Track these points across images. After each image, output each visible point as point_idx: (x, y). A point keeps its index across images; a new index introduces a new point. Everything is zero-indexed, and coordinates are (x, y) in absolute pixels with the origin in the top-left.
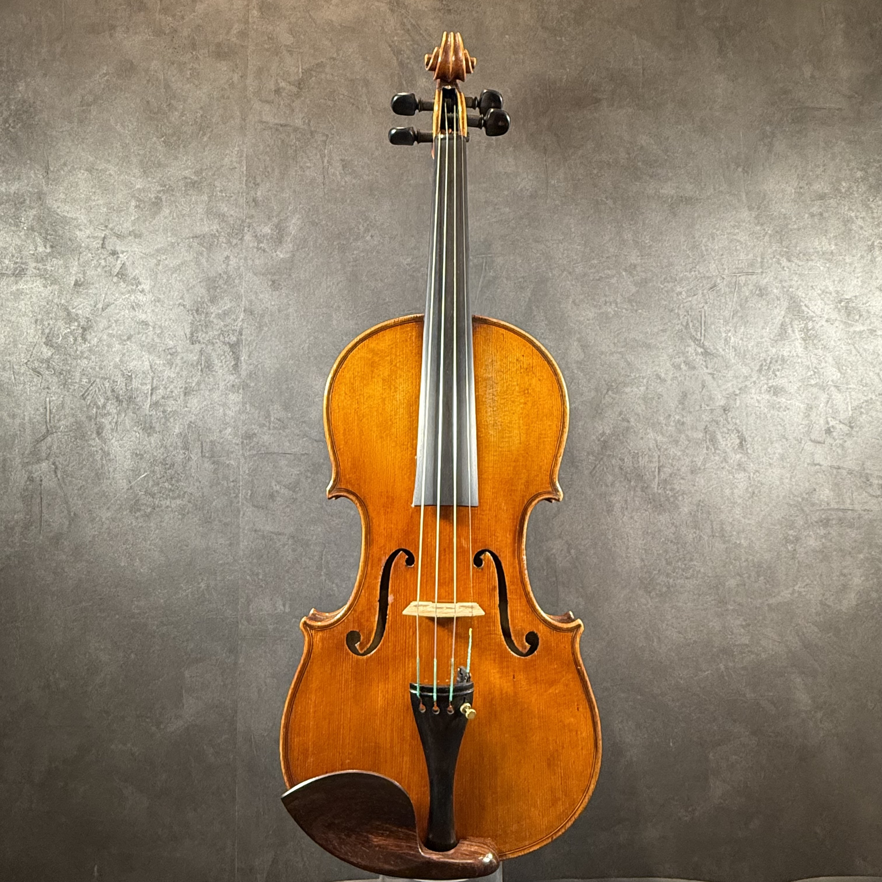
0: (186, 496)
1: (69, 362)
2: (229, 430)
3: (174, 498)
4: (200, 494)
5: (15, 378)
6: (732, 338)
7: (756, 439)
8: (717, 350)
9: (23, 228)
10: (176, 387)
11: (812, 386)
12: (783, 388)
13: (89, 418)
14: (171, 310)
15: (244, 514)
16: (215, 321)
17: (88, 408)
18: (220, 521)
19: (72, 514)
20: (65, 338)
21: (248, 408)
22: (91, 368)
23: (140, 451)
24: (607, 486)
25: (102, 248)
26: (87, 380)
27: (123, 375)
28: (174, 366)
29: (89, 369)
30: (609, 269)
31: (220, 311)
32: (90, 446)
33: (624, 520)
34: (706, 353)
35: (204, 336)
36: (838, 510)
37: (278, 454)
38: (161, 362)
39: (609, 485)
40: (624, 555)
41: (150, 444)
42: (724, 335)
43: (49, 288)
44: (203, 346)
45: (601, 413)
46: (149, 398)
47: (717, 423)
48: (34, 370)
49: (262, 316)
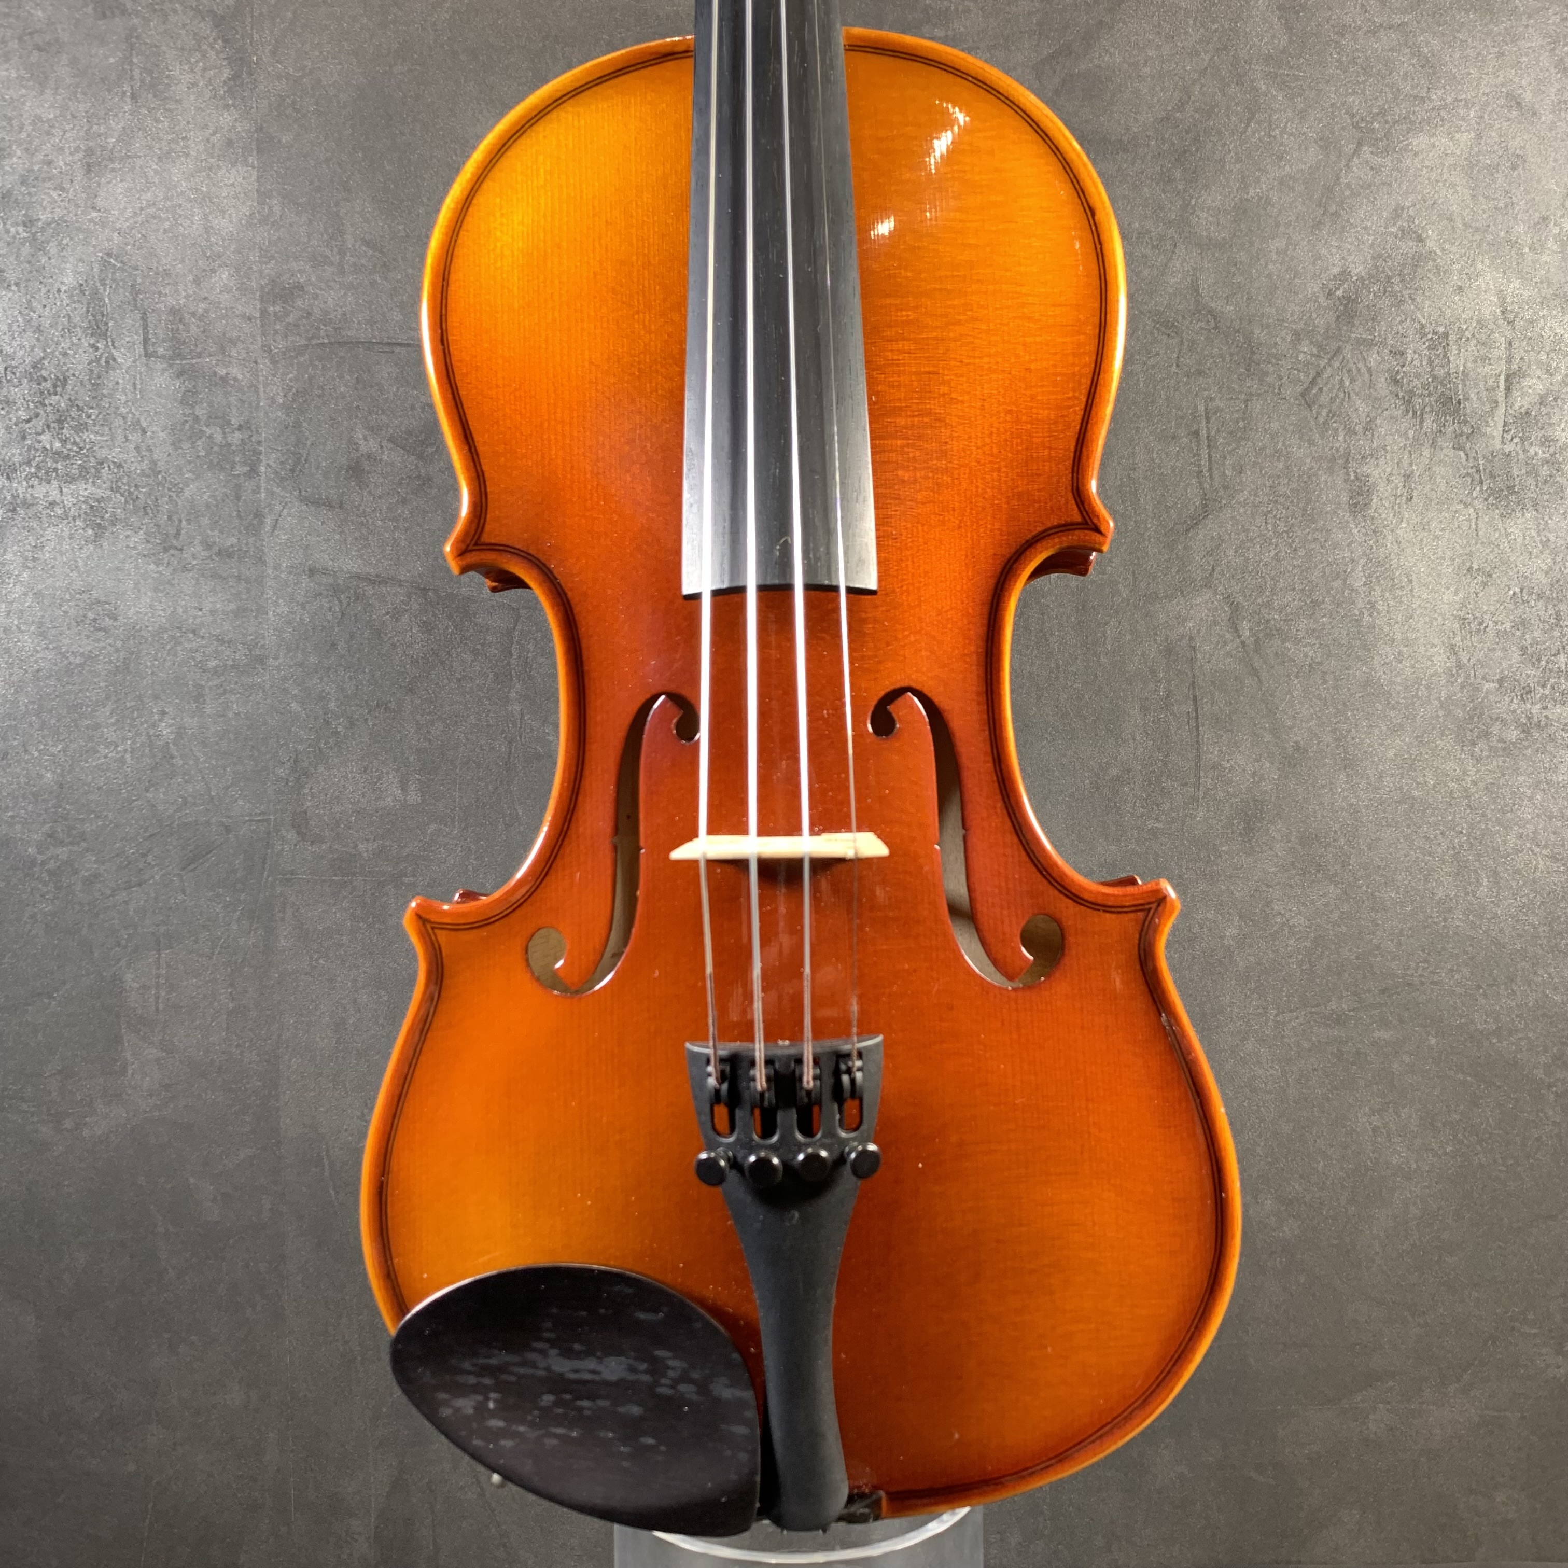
2: (224, 276)
4: (145, 465)
24: (1351, 432)
33: (1400, 532)
39: (1359, 428)
40: (1398, 636)
45: (1336, 214)
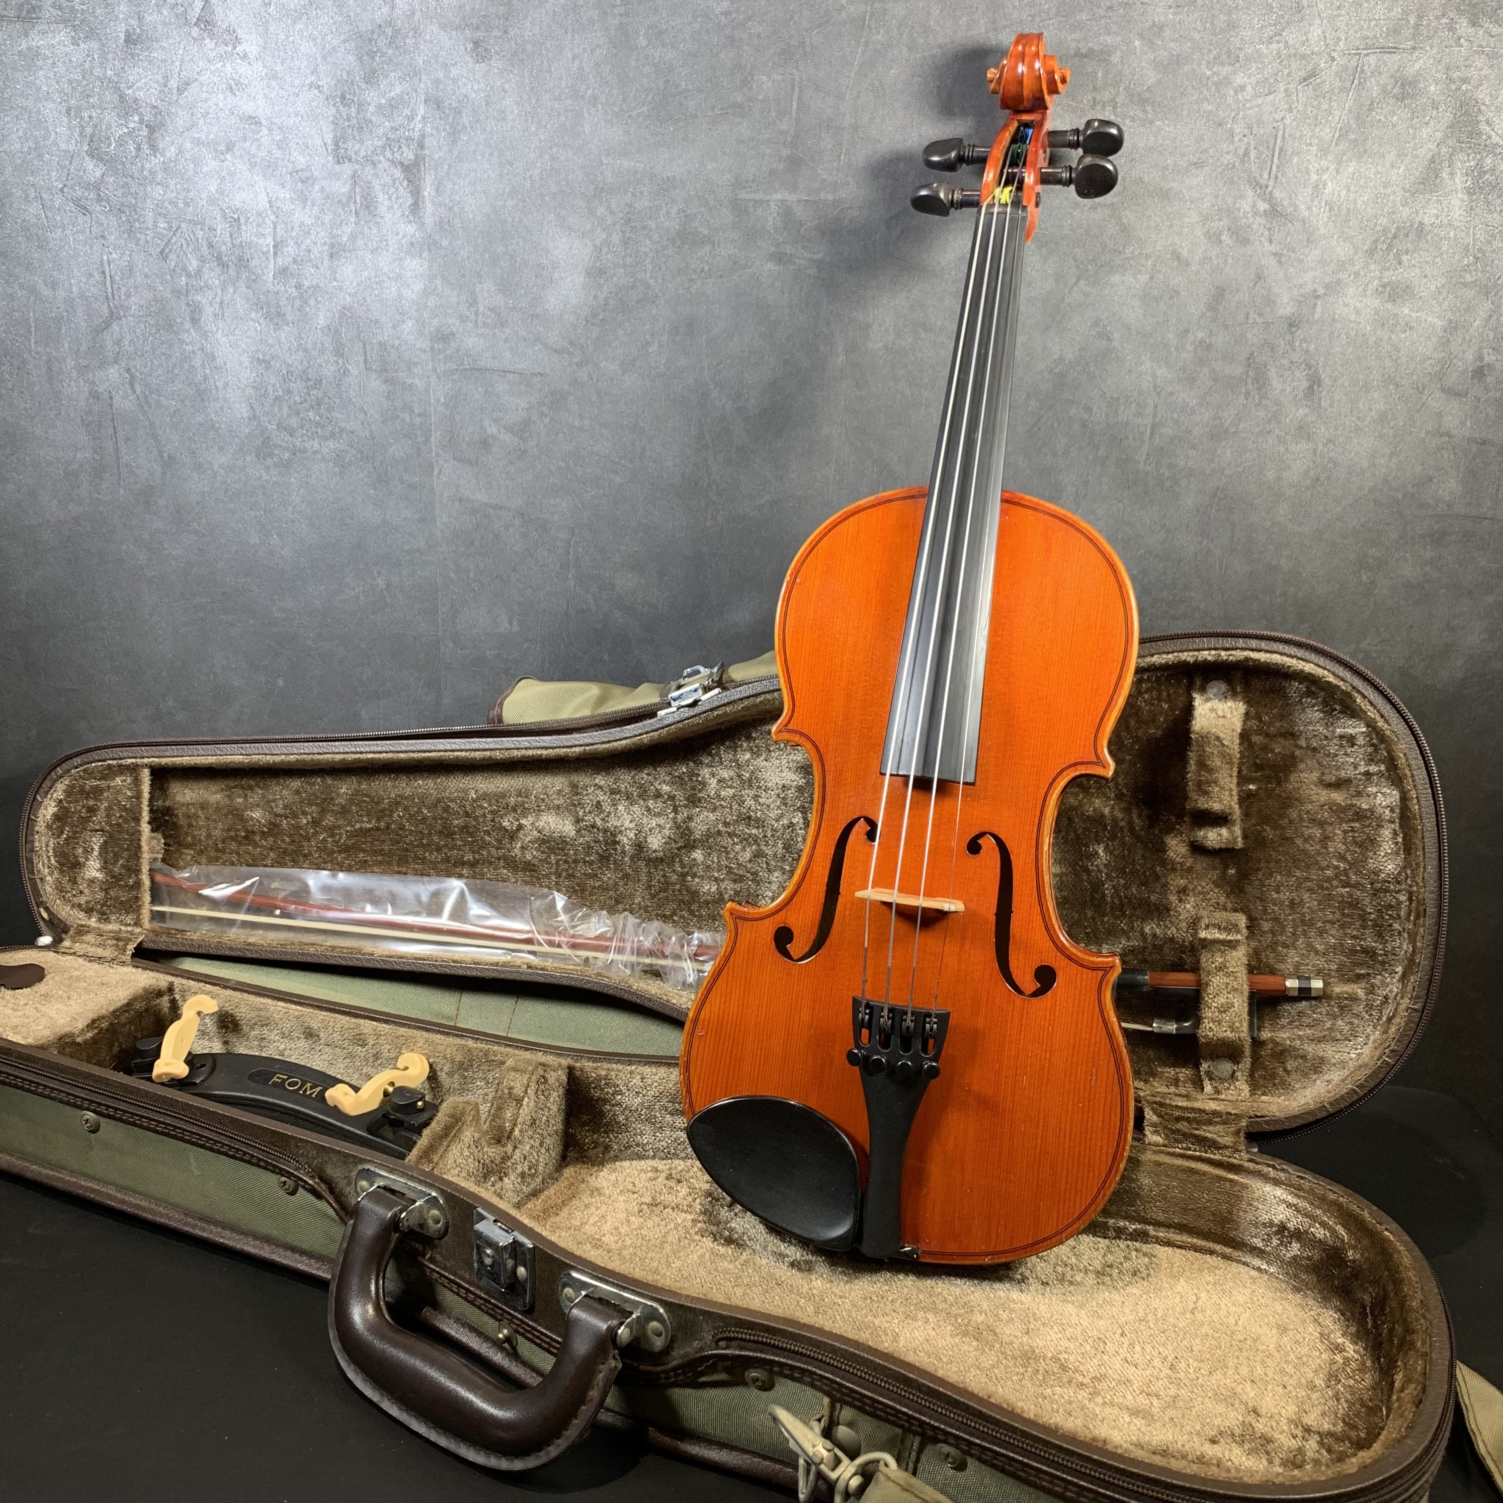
0: (344, 435)
1: (133, 191)
3: (326, 439)
5: (46, 217)
6: (1330, 184)
7: (1340, 382)
8: (1296, 207)
11: (1465, 285)
12: (1407, 287)
13: (177, 293)
14: (298, 95)
15: (440, 472)
16: (374, 119)
18: (402, 482)
20: (121, 145)
21: (439, 287)
22: (170, 203)
23: (264, 355)
27: (224, 216)
28: (309, 203)
29: (166, 204)
30: (1108, 33)
31: (383, 101)
34: (1275, 213)
35: (357, 147)
36: (1466, 517)
37: (492, 371)
42: (1314, 177)
44: (357, 167)
47: (1272, 350)
48: (77, 202)
49: (458, 112)
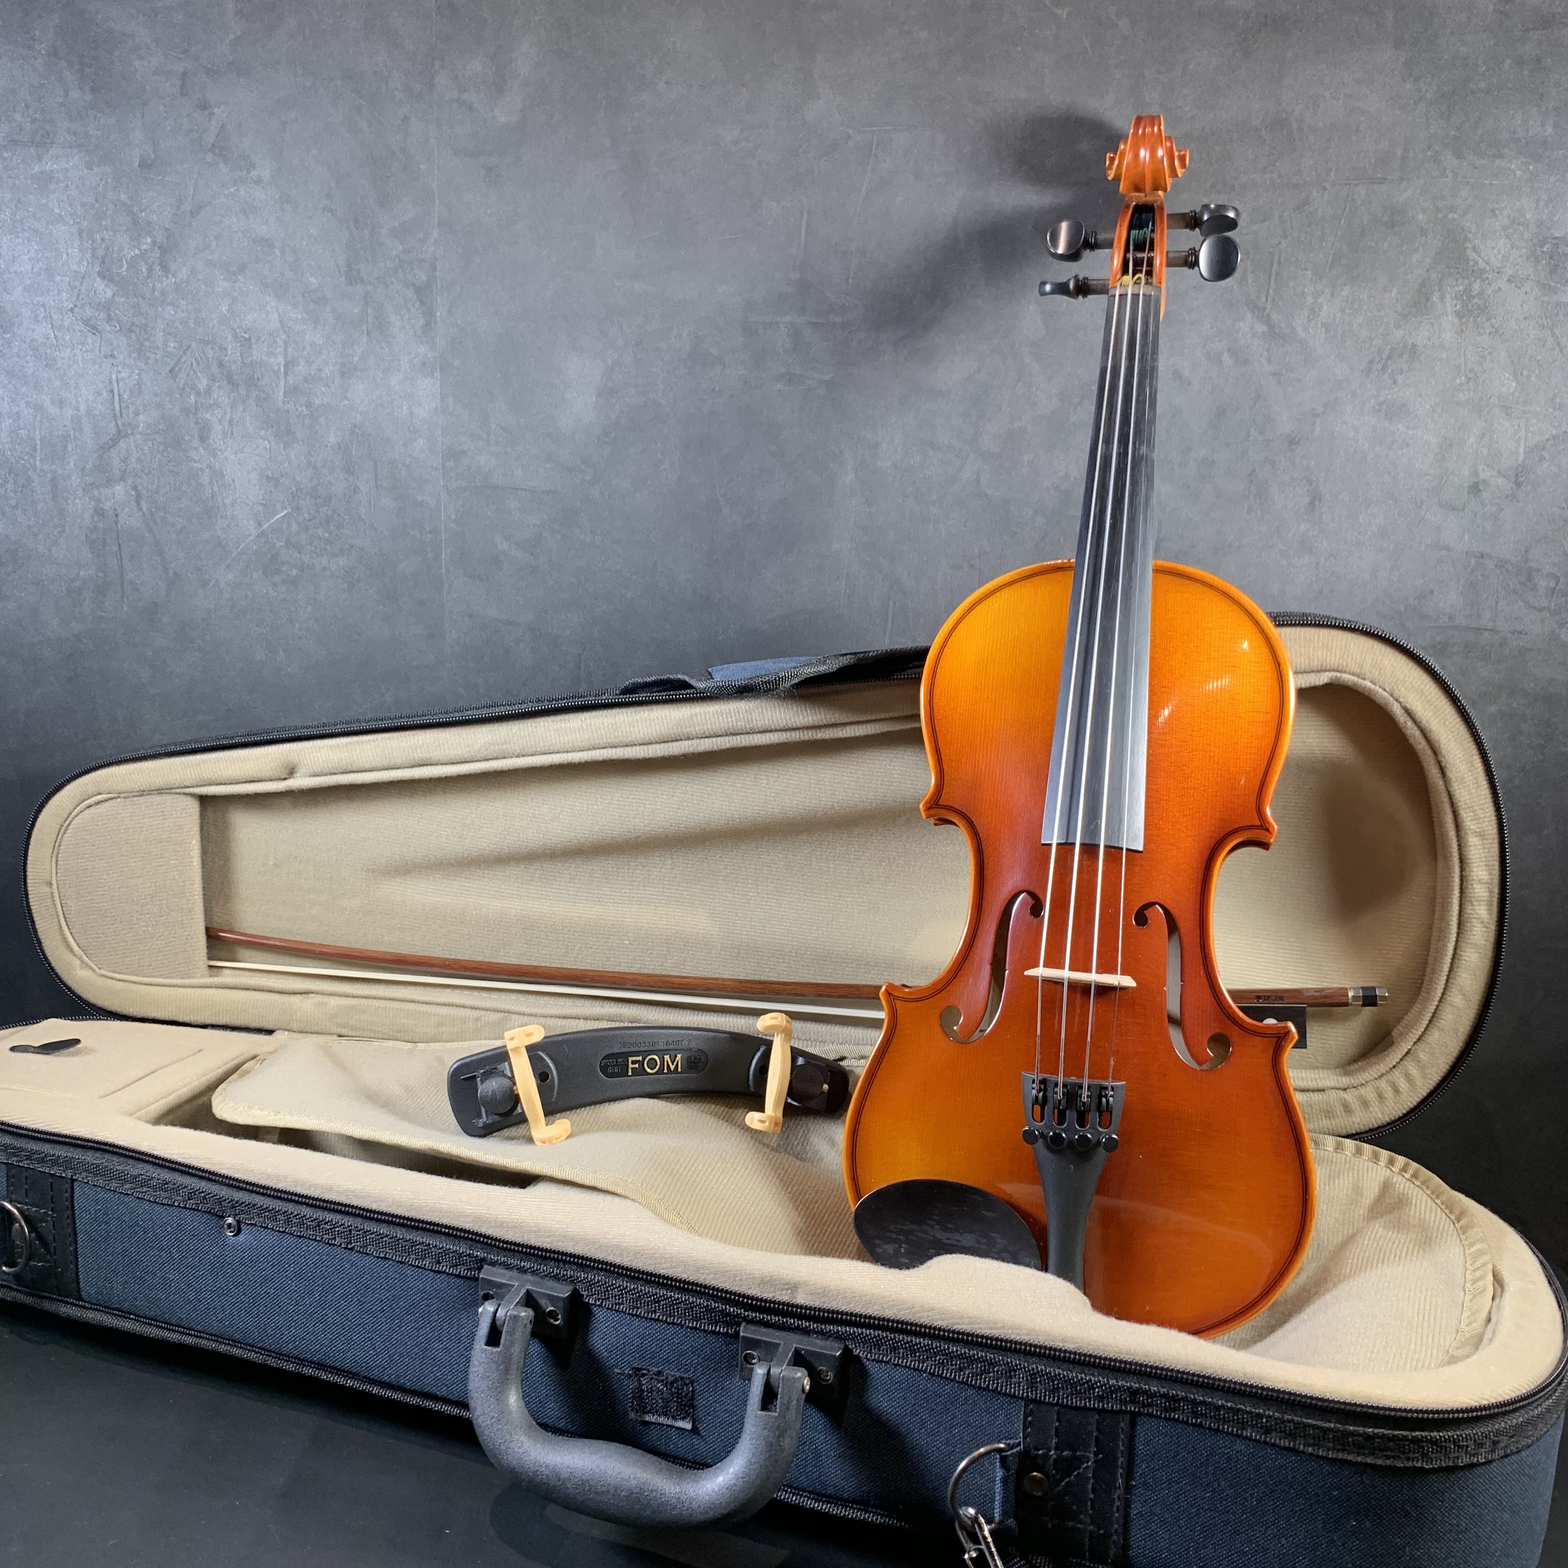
4: (377, 550)
9: (39, 52)
10: (327, 363)
17: (181, 395)
19: (171, 572)
25: (182, 95)
26: (176, 345)
32: (191, 460)
38: (299, 317)
41: (289, 460)
43: (96, 169)
46: (282, 383)
